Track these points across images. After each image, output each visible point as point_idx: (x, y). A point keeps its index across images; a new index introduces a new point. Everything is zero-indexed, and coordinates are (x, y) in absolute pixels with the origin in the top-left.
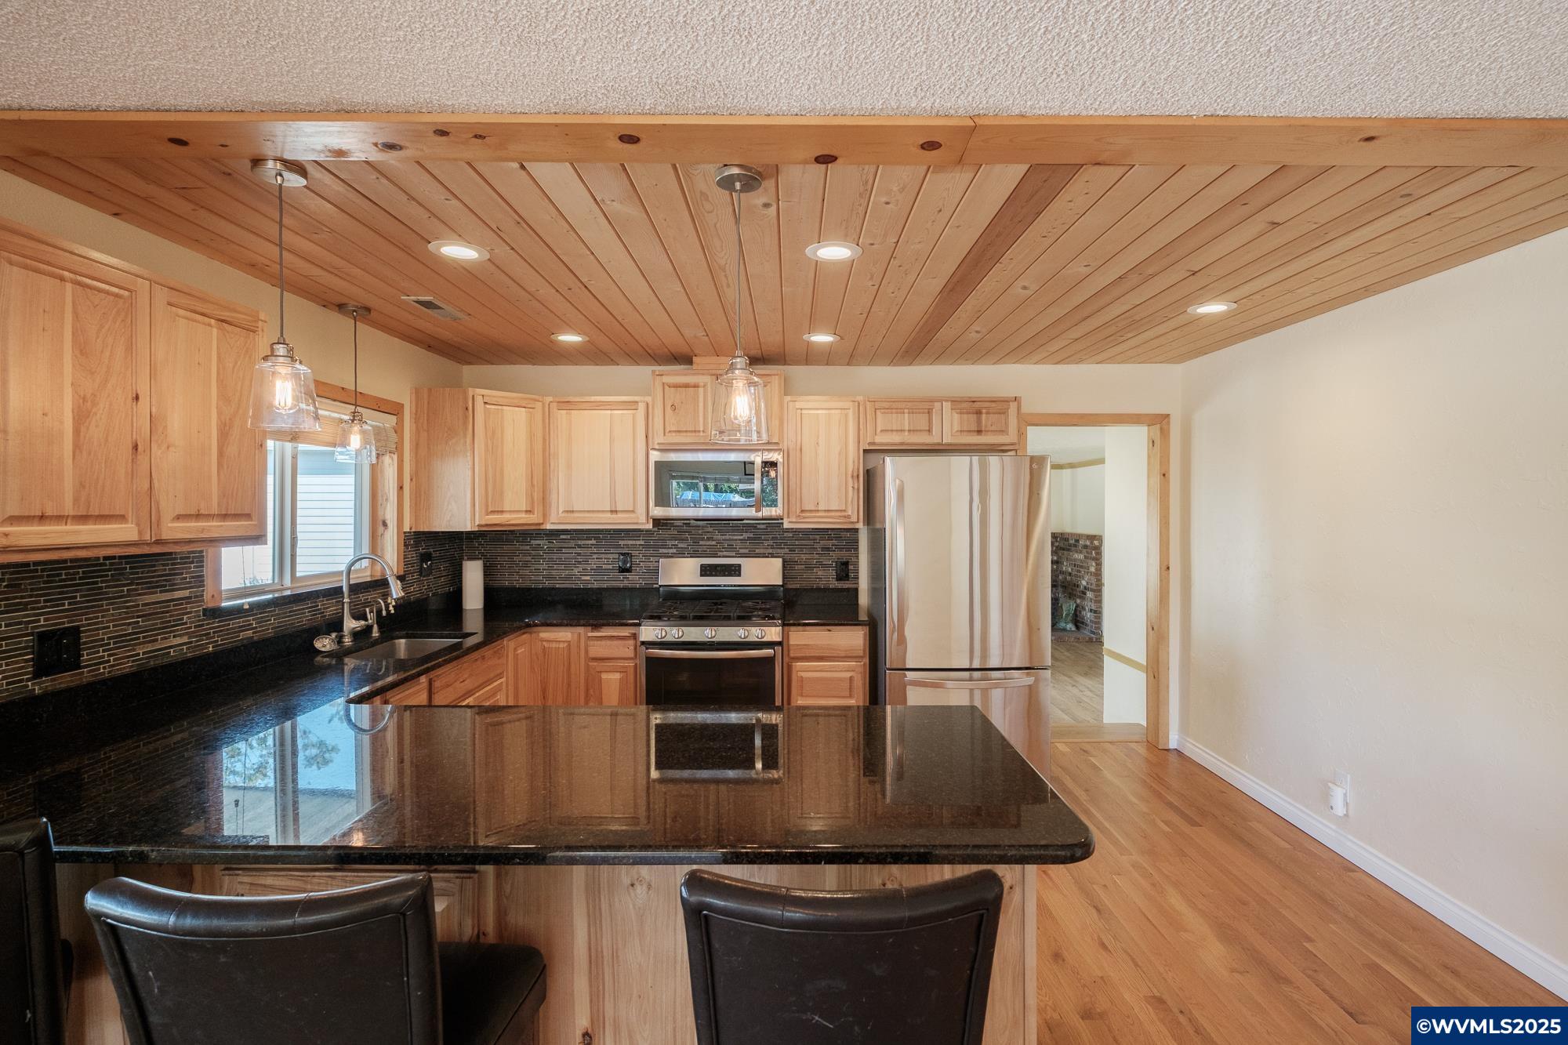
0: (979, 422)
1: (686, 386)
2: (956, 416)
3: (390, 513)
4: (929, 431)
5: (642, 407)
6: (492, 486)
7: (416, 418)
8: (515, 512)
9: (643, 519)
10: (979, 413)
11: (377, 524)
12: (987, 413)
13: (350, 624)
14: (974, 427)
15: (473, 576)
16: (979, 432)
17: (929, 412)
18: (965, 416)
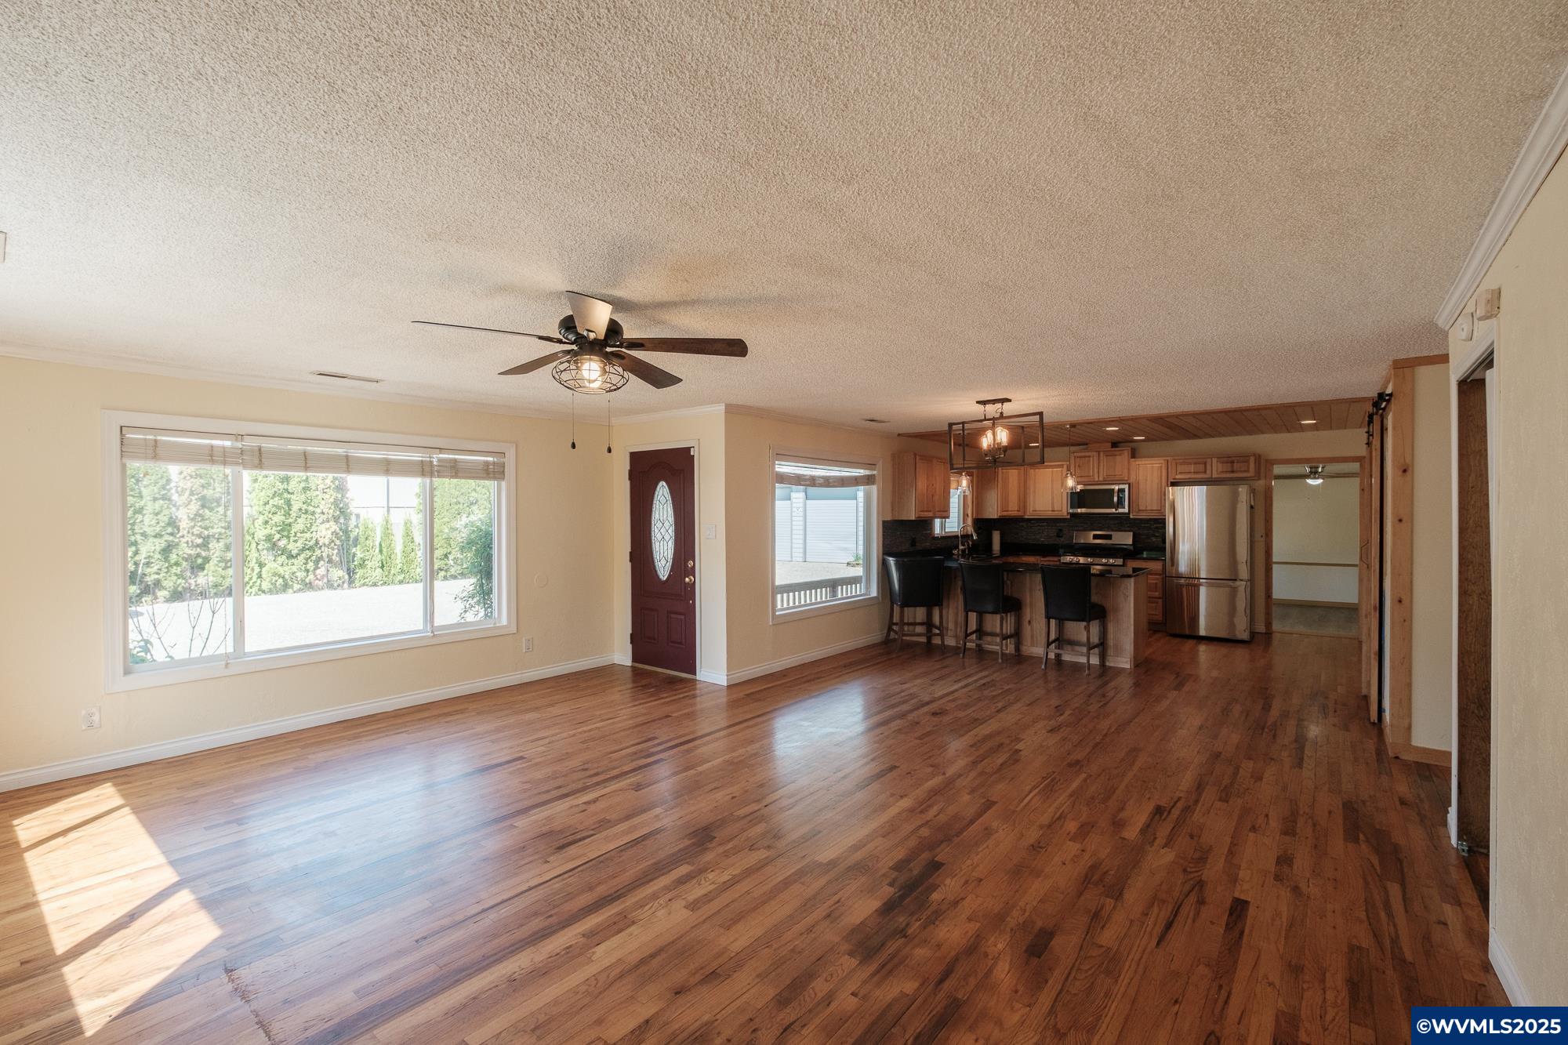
0: (1232, 466)
1: (1085, 457)
2: (1220, 465)
3: (969, 512)
4: (1205, 472)
5: (1065, 466)
6: (1005, 500)
7: (977, 476)
8: (1013, 510)
9: (1065, 514)
10: (1233, 462)
11: (965, 515)
12: (1238, 462)
13: (961, 547)
14: (1230, 469)
15: (996, 537)
16: (1233, 472)
17: (1205, 463)
18: (1225, 465)
